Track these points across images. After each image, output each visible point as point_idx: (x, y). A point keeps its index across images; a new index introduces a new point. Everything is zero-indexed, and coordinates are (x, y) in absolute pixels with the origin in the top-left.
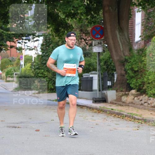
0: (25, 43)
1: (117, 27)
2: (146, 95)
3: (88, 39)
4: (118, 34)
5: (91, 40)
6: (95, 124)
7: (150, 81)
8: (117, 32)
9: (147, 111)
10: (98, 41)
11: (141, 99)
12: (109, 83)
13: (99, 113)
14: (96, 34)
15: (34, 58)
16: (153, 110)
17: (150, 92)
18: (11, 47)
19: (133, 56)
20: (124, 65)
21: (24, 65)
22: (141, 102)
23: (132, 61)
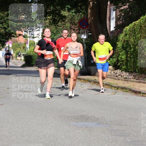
0: (30, 32)
2: (120, 70)
3: (76, 29)
4: (99, 25)
5: (78, 30)
6: (83, 90)
7: (123, 60)
9: (121, 81)
10: (84, 30)
11: (116, 73)
12: (92, 61)
13: (85, 82)
14: (83, 25)
15: (37, 43)
16: (125, 80)
17: (123, 67)
18: (20, 35)
21: (29, 48)
22: (116, 74)
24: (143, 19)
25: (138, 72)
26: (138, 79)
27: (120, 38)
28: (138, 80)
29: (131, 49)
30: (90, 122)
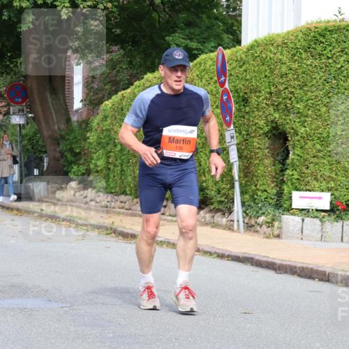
1: (48, 87)
4: (49, 96)
5: (6, 106)
6: (17, 232)
7: (99, 169)
8: (48, 94)
10: (18, 107)
12: (36, 172)
13: (21, 215)
14: (15, 97)
19: (72, 131)
20: (58, 144)
23: (71, 138)
24: (139, 87)
25: (131, 195)
26: (130, 209)
27: (94, 124)
28: (130, 211)
29: (116, 146)
30: (29, 298)
